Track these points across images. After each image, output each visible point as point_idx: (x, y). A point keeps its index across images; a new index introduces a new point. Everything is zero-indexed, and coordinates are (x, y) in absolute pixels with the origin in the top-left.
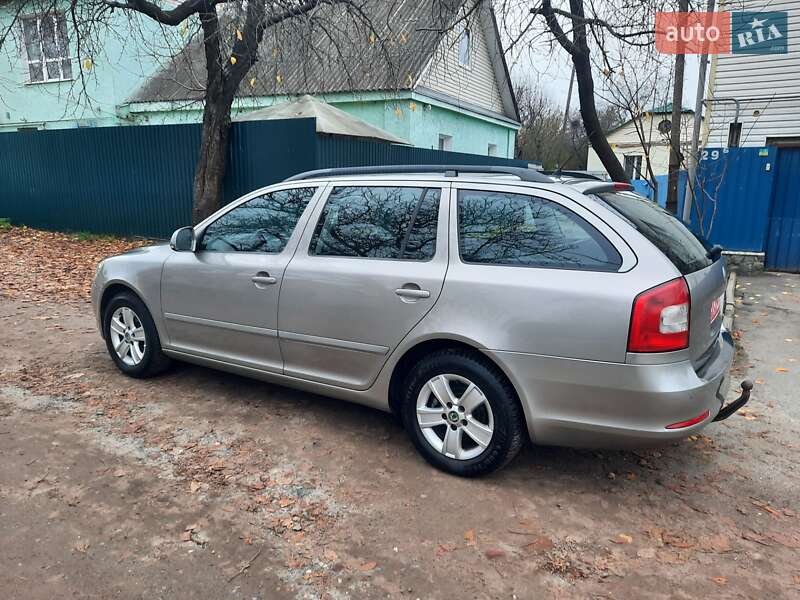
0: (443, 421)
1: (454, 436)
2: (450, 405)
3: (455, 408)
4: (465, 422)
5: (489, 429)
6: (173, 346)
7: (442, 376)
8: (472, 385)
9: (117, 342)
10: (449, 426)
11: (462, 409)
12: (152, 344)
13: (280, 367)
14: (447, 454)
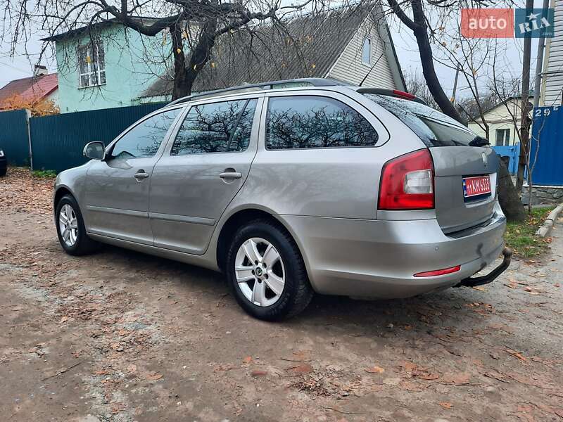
0: (253, 276)
1: (260, 287)
2: (257, 262)
3: (260, 265)
4: (267, 276)
5: (282, 281)
6: (94, 230)
7: (250, 240)
8: (270, 245)
9: (63, 229)
10: (256, 280)
11: (265, 265)
12: (81, 230)
13: (151, 240)
14: (255, 303)
